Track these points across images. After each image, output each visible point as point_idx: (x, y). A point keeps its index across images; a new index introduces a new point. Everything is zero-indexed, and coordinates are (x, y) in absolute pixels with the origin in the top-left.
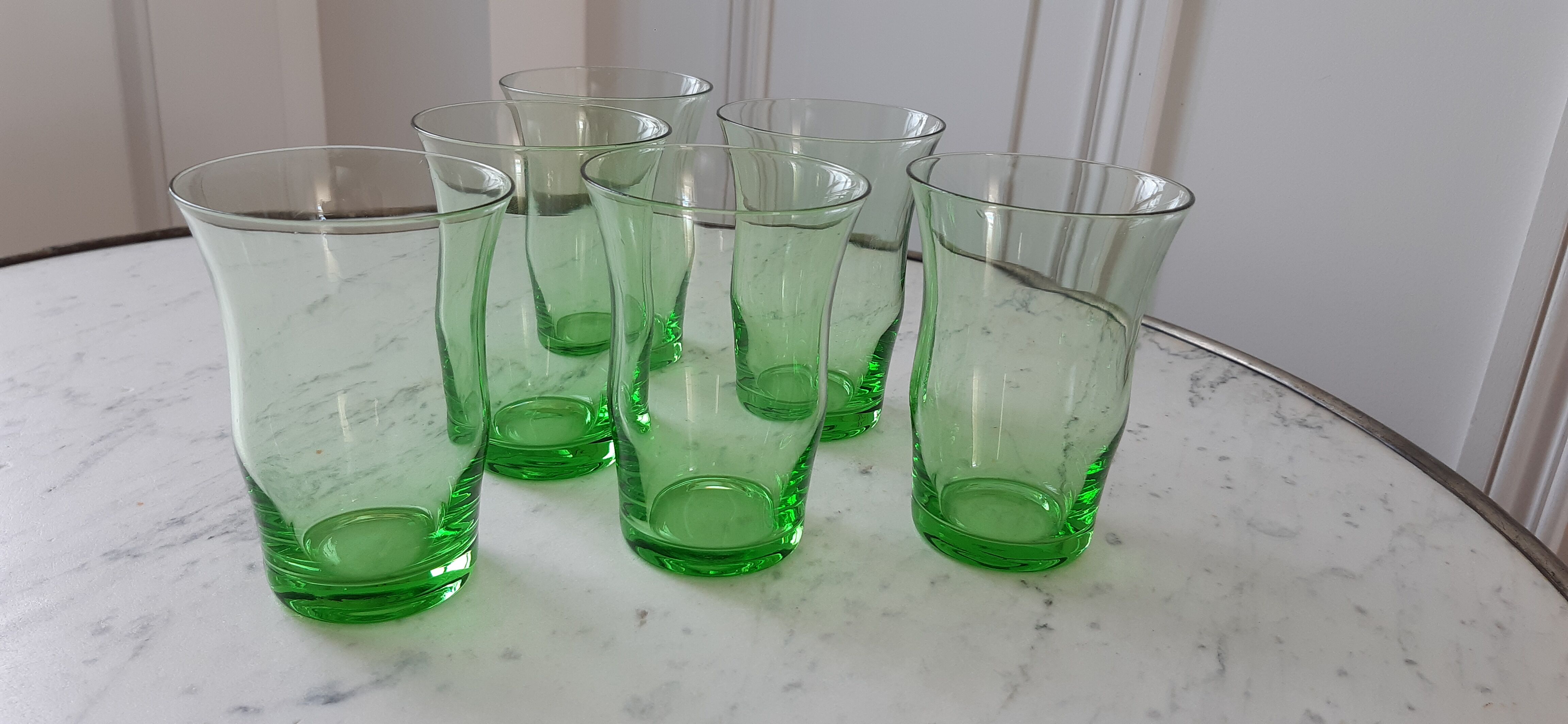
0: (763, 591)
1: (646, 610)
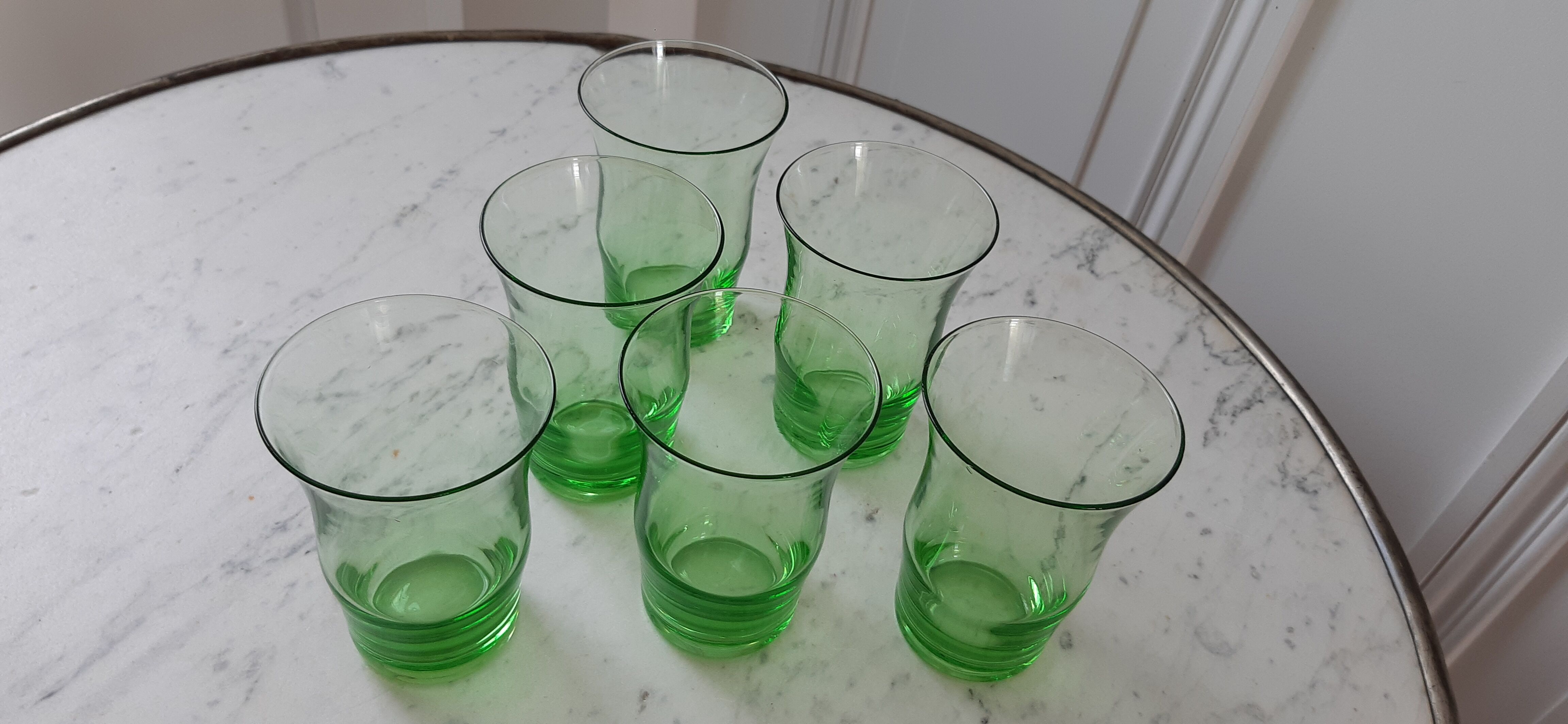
0: (748, 678)
1: (649, 692)
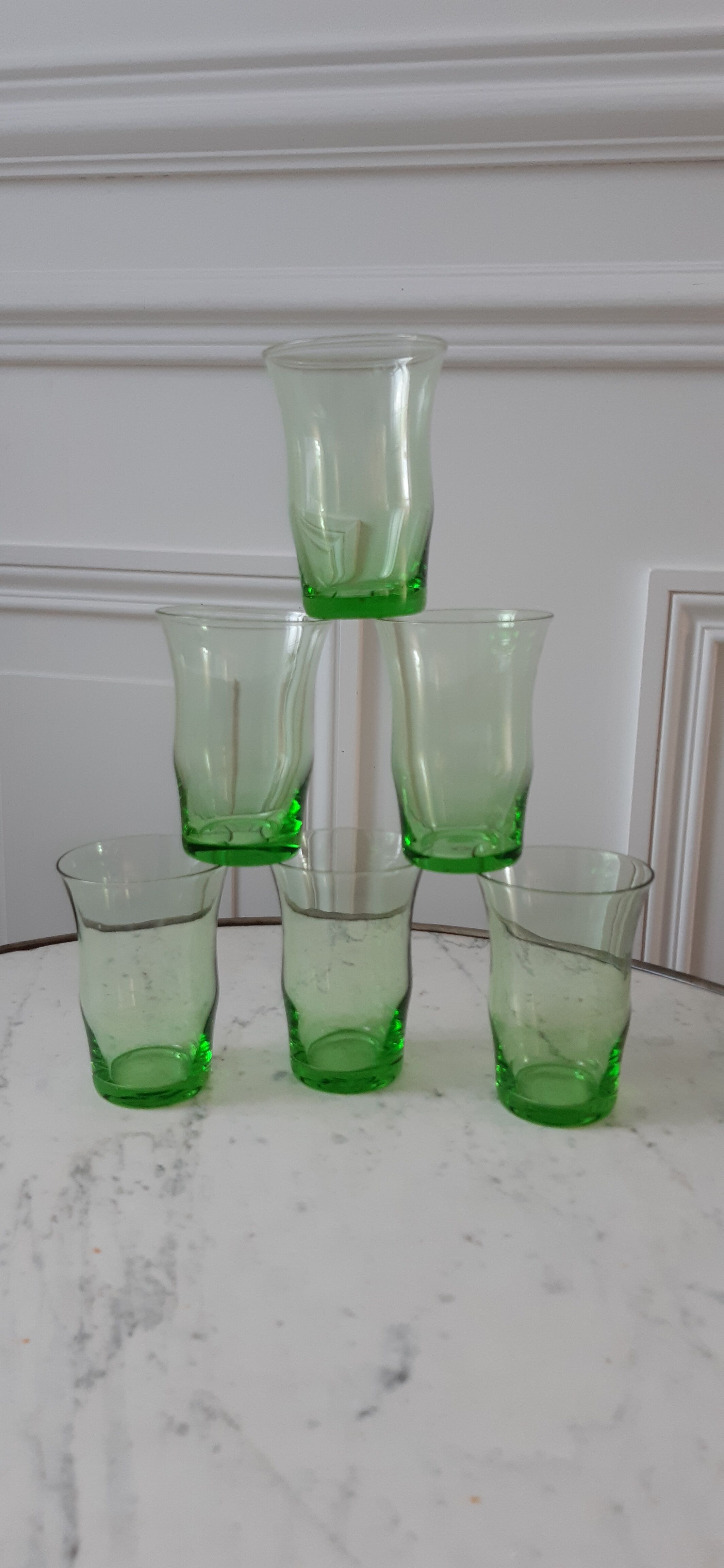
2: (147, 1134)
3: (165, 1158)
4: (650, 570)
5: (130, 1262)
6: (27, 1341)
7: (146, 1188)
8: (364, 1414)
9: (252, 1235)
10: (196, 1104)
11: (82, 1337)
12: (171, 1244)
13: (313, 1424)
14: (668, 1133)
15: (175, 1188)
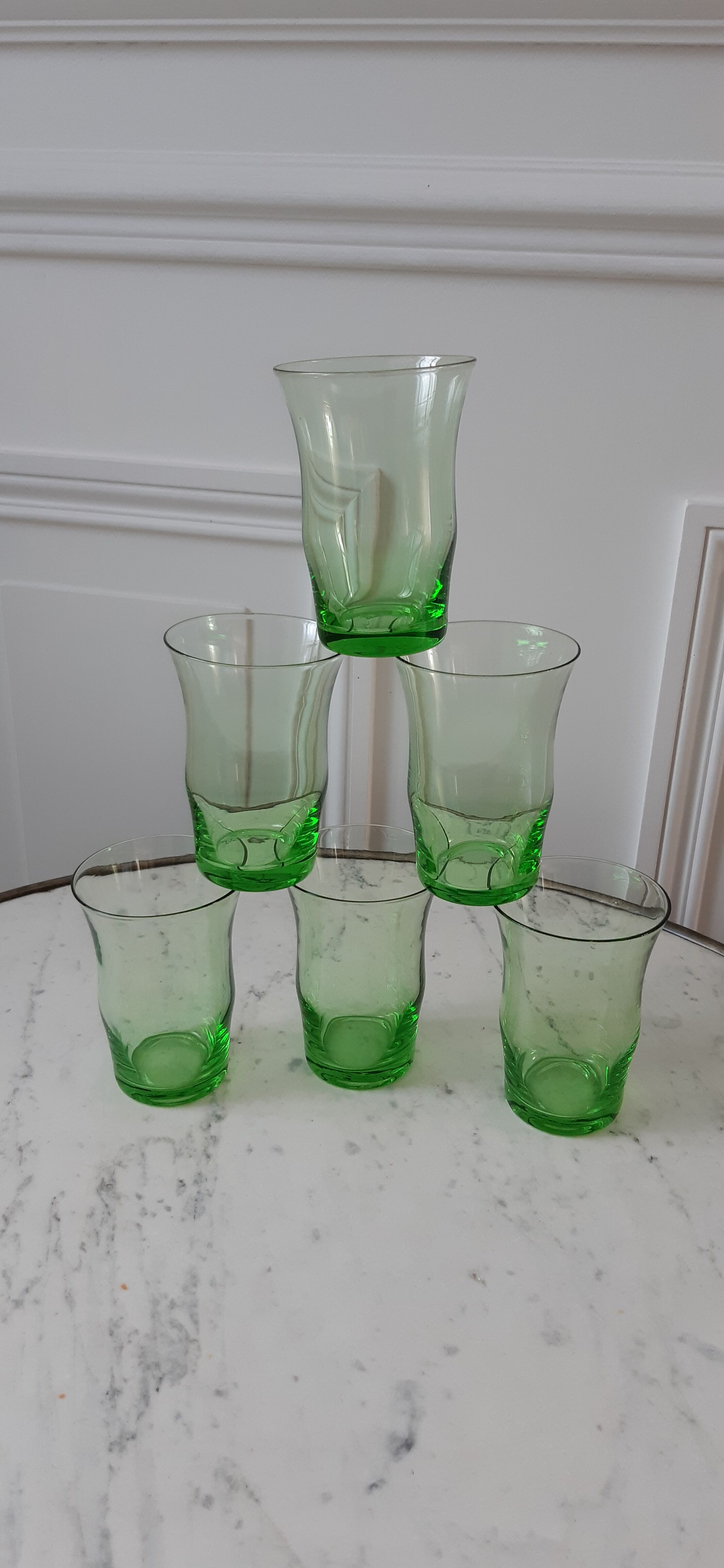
2: (170, 1141)
3: (187, 1170)
4: (686, 504)
5: (155, 1302)
6: (62, 1396)
7: (169, 1209)
8: (373, 1486)
9: (269, 1270)
10: (213, 1101)
11: (114, 1393)
12: (194, 1280)
13: (326, 1498)
14: (669, 1143)
15: (196, 1209)
